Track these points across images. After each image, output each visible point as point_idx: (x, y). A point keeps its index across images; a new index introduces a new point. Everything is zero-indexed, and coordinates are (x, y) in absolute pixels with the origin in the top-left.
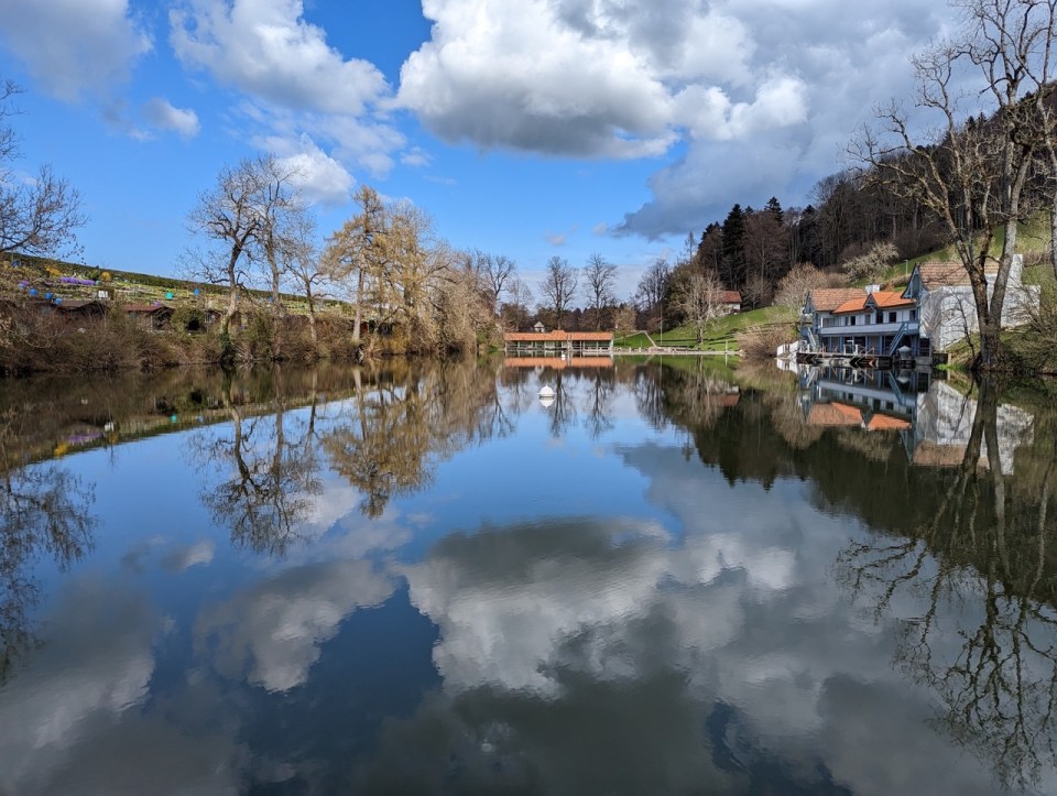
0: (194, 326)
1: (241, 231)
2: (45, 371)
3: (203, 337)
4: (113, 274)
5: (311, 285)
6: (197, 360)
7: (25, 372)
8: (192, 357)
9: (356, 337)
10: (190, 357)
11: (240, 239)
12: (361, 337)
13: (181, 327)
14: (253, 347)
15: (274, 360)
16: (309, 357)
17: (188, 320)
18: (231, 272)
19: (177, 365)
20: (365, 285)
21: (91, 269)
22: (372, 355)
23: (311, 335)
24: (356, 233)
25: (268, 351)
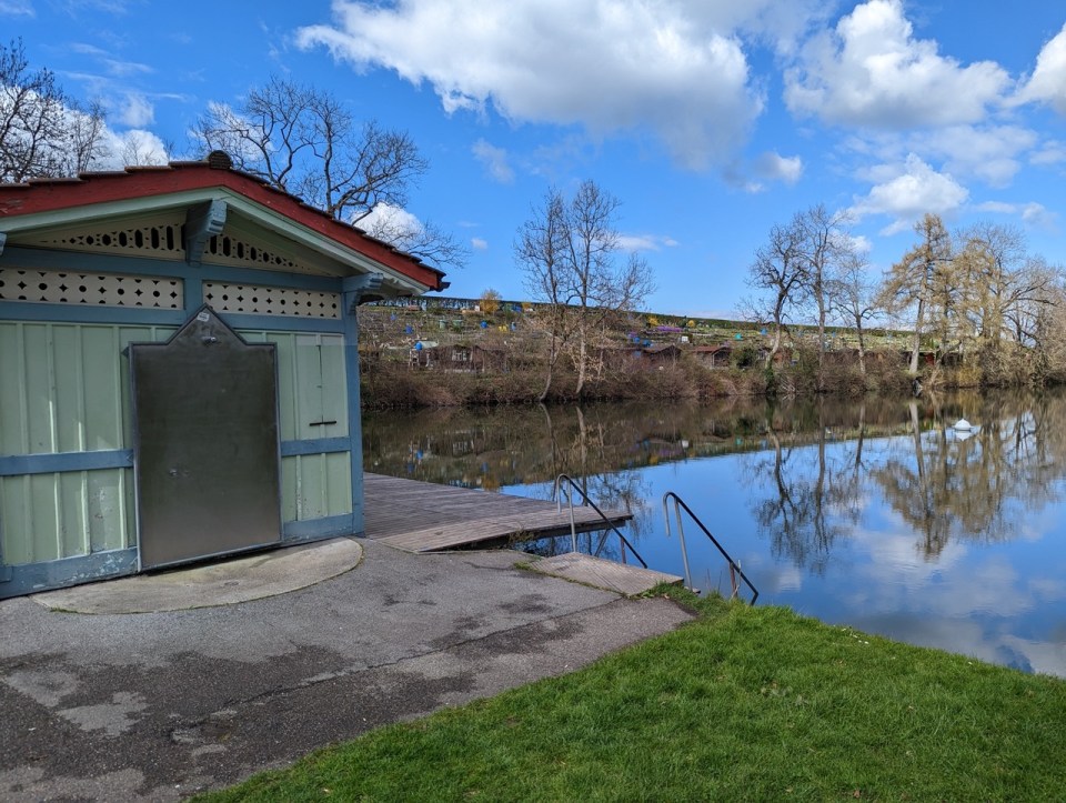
0: (745, 362)
1: (786, 279)
2: (631, 398)
3: (752, 371)
4: (697, 321)
5: (862, 320)
6: (744, 391)
7: (619, 398)
8: (739, 388)
9: (913, 370)
10: (738, 389)
11: (786, 286)
12: (918, 369)
13: (734, 364)
14: (797, 380)
15: (818, 392)
16: (855, 390)
17: (742, 357)
18: (777, 315)
19: (726, 395)
20: (927, 316)
21: (681, 318)
22: (933, 388)
23: (860, 369)
24: (917, 263)
25: (811, 383)
